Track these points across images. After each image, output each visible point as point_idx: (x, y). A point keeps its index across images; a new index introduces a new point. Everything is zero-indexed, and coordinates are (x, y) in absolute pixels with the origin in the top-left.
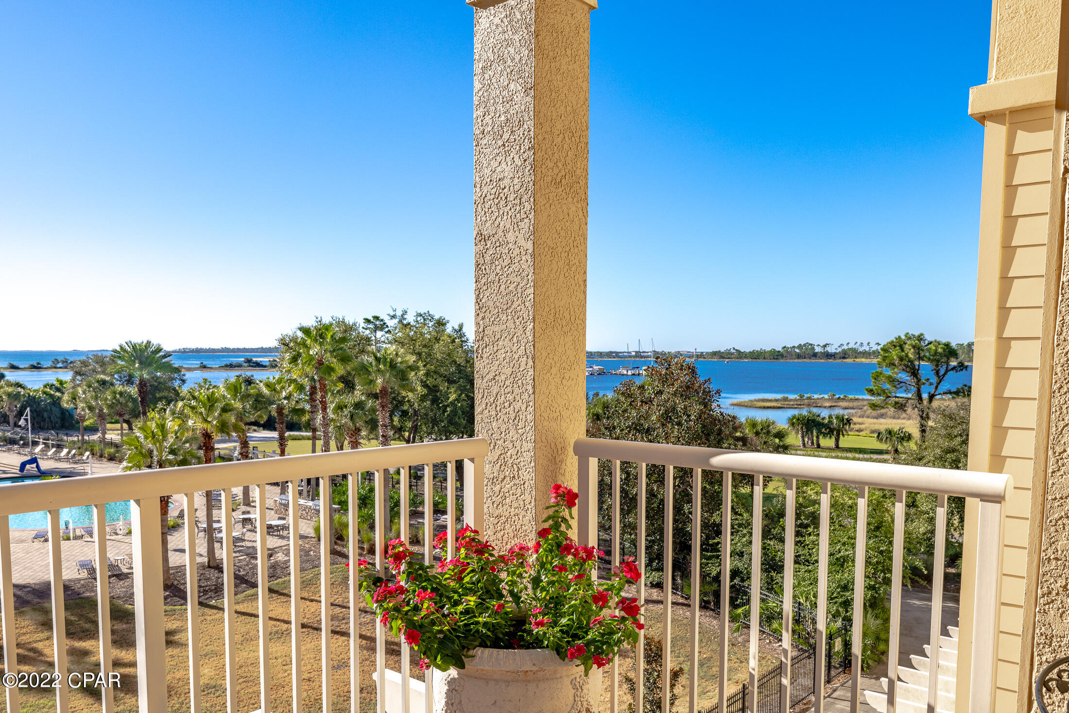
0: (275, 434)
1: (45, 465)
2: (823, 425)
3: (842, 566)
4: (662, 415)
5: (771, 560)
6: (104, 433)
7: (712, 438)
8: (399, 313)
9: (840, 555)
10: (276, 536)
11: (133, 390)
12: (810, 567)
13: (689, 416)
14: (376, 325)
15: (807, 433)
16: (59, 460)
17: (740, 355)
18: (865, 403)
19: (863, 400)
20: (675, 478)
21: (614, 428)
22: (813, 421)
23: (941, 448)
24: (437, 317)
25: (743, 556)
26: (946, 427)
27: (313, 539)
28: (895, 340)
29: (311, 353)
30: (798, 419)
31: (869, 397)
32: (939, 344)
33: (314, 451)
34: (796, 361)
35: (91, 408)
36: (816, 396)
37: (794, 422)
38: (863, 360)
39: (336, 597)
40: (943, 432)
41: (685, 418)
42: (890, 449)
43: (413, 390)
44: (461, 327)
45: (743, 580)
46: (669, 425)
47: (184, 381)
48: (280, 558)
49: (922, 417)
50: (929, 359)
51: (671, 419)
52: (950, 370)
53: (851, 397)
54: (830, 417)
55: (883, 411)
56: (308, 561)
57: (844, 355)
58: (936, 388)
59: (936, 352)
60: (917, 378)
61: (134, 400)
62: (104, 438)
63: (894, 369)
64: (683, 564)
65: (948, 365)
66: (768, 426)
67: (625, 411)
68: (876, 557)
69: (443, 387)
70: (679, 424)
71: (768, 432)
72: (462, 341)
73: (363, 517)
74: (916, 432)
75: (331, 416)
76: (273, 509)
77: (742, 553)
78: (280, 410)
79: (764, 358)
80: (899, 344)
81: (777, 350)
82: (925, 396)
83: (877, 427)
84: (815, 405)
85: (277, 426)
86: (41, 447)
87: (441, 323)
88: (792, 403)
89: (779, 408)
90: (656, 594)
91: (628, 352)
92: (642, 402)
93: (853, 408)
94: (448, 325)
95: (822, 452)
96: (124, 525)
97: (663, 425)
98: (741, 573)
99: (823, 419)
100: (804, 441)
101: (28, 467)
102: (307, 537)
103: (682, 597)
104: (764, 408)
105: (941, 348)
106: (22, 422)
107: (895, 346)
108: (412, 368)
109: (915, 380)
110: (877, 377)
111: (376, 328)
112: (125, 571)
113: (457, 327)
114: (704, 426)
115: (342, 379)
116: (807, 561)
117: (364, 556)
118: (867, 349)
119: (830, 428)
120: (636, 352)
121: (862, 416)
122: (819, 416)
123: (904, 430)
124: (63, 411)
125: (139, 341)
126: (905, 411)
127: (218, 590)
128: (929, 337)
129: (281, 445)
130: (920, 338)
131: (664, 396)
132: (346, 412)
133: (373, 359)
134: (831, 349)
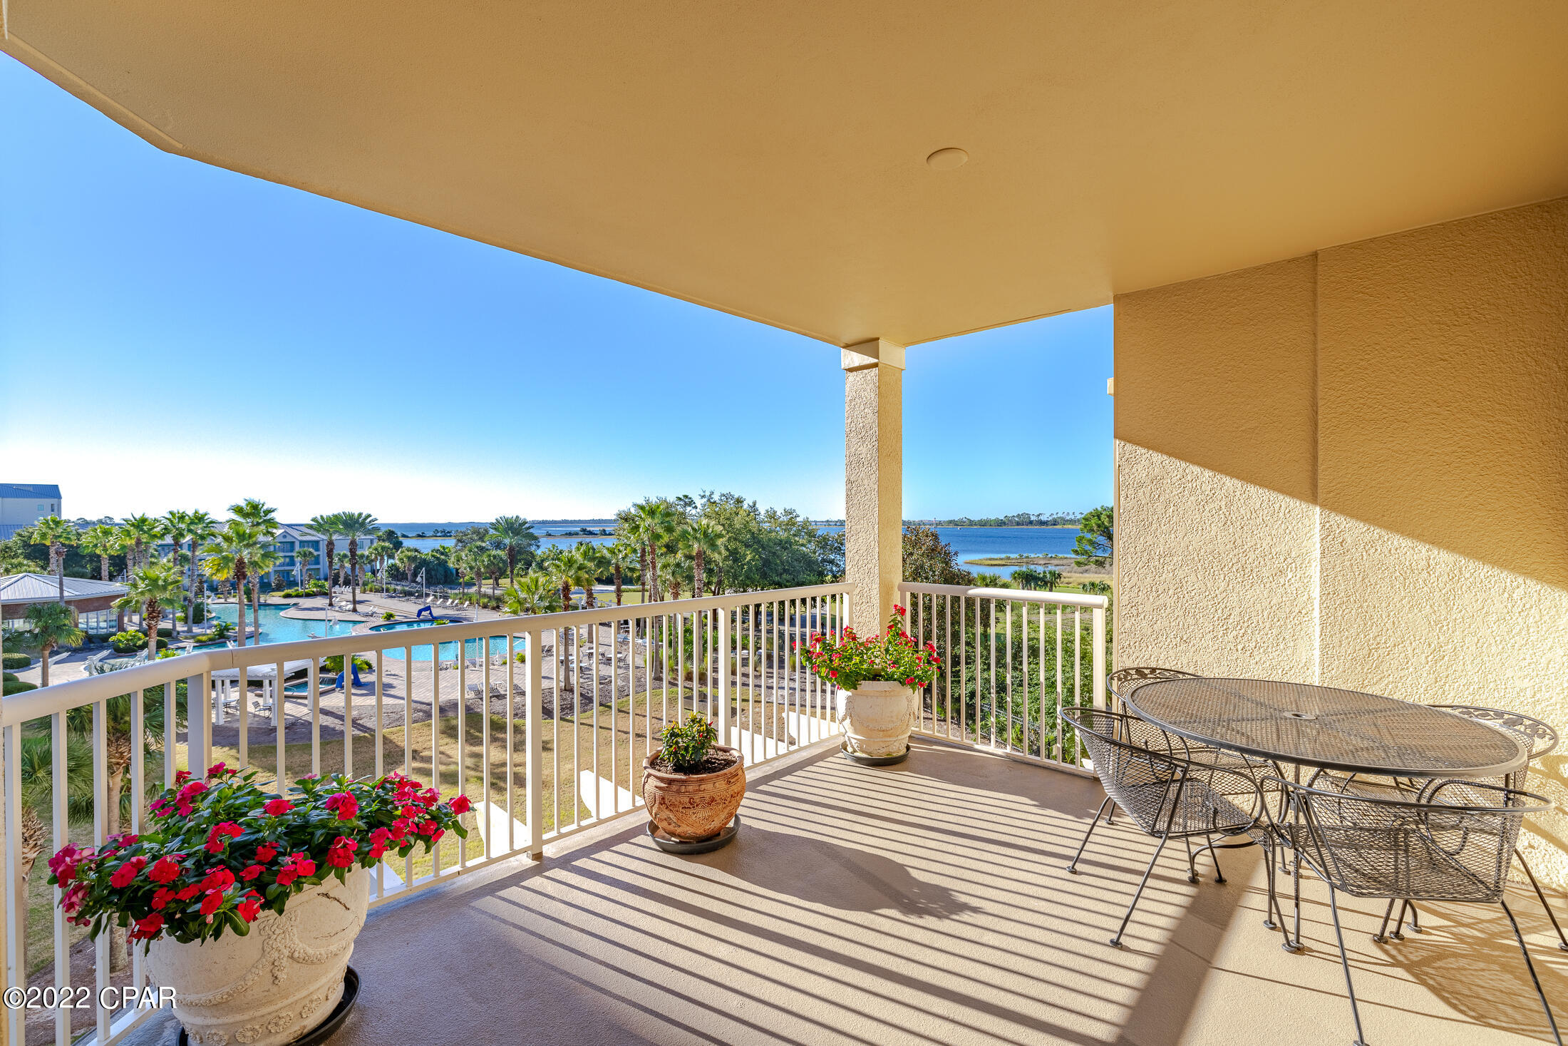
0: (613, 588)
1: (437, 612)
2: (1039, 579)
6: (480, 587)
8: (707, 494)
11: (502, 554)
13: (934, 572)
15: (1026, 585)
16: (446, 608)
17: (971, 523)
18: (1073, 561)
19: (1070, 558)
20: (924, 620)
22: (1031, 576)
24: (736, 496)
27: (643, 669)
29: (645, 524)
30: (1019, 574)
31: (1073, 556)
33: (643, 601)
35: (471, 568)
36: (1032, 556)
37: (1016, 576)
38: (1070, 526)
41: (931, 573)
43: (720, 553)
44: (755, 504)
47: (538, 547)
51: (920, 574)
53: (1060, 556)
54: (1045, 572)
55: (1087, 567)
56: (640, 686)
57: (1055, 523)
61: (504, 562)
62: (480, 591)
63: (1093, 534)
66: (996, 579)
69: (742, 550)
70: (927, 578)
71: (996, 584)
72: (755, 515)
75: (659, 573)
78: (617, 568)
79: (990, 526)
80: (1097, 515)
81: (1000, 519)
83: (1082, 580)
84: (1032, 563)
85: (615, 581)
86: (431, 598)
87: (739, 501)
88: (1013, 561)
89: (1004, 565)
93: (1062, 565)
94: (745, 503)
96: (500, 657)
99: (1039, 574)
101: (423, 613)
102: (639, 667)
104: (993, 565)
106: (419, 579)
107: (1094, 516)
108: (720, 536)
110: (1080, 541)
111: (686, 504)
112: (503, 693)
113: (751, 504)
115: (667, 546)
118: (1073, 518)
119: (1045, 581)
121: (1070, 572)
122: (1035, 571)
123: (1104, 583)
124: (447, 569)
125: (510, 516)
126: (1104, 567)
127: (571, 708)
129: (618, 595)
131: (915, 557)
132: (670, 570)
133: (690, 529)
134: (1043, 518)
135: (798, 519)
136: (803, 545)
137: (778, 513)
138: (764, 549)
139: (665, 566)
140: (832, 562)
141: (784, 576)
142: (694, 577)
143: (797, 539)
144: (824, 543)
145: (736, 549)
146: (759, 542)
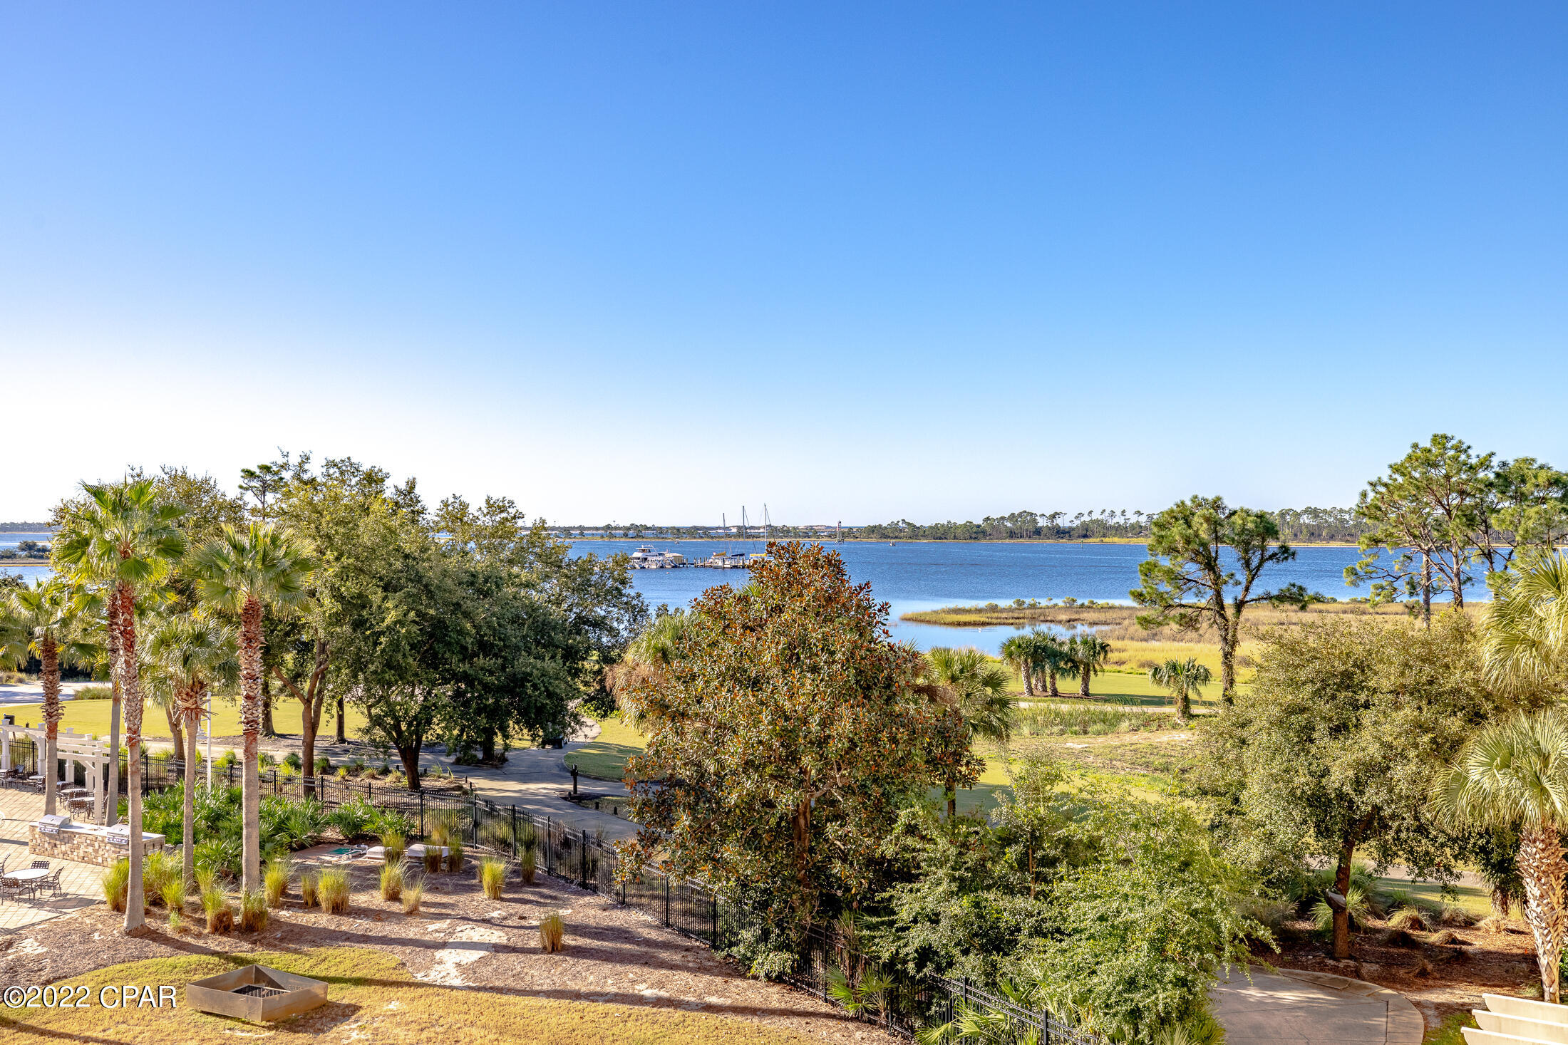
2: (1061, 655)
3: (1123, 940)
4: (782, 653)
5: (991, 928)
7: (876, 693)
8: (294, 460)
9: (1119, 919)
10: (25, 901)
12: (1064, 944)
13: (832, 653)
14: (264, 482)
15: (1034, 670)
17: (916, 532)
18: (1128, 614)
19: (1121, 608)
21: (694, 677)
22: (1044, 649)
23: (1281, 704)
24: (365, 467)
25: (937, 922)
26: (1285, 667)
27: (102, 906)
28: (1175, 508)
29: (107, 537)
30: (1019, 646)
31: (1134, 605)
32: (1249, 515)
34: (1007, 541)
36: (1044, 602)
37: (1012, 650)
38: (1116, 539)
39: (138, 1029)
40: (1282, 676)
41: (824, 657)
42: (1175, 695)
43: (315, 606)
44: (412, 485)
45: (939, 969)
46: (796, 672)
48: (28, 950)
49: (1225, 639)
50: (1233, 540)
51: (798, 659)
52: (1267, 559)
53: (1101, 602)
54: (1073, 641)
55: (1159, 629)
56: (87, 954)
57: (1085, 532)
58: (1247, 589)
59: (1243, 530)
60: (1214, 573)
63: (1176, 558)
64: (827, 937)
65: (1263, 549)
66: (973, 665)
67: (714, 644)
68: (1187, 922)
69: (376, 597)
70: (814, 669)
71: (974, 676)
72: (413, 512)
73: (208, 856)
74: (1217, 668)
76: (26, 844)
77: (937, 915)
79: (955, 538)
80: (1183, 515)
81: (975, 523)
82: (1228, 601)
83: (1148, 656)
84: (1042, 618)
87: (373, 479)
88: (1004, 615)
89: (984, 624)
90: (776, 997)
91: (725, 528)
92: (745, 627)
93: (1106, 623)
94: (388, 483)
95: (1062, 702)
97: (785, 671)
98: (936, 953)
99: (1061, 644)
100: (1029, 684)
102: (91, 902)
103: (826, 1000)
104: (959, 624)
105: (1252, 522)
107: (1177, 519)
109: (1212, 577)
110: (1148, 571)
111: (265, 488)
113: (403, 486)
114: (859, 672)
115: (174, 585)
116: (1058, 930)
117: (206, 937)
118: (1122, 522)
119: (1073, 661)
120: (739, 528)
121: (1120, 638)
122: (1053, 640)
123: (1196, 664)
126: (1197, 630)
128: (1231, 503)
129: (50, 715)
130: (1217, 505)
131: (786, 616)
132: (176, 652)
133: (227, 549)
134: (1063, 522)
135: (520, 523)
136: (528, 585)
137: (472, 509)
138: (431, 595)
139: (164, 642)
140: (599, 624)
141: (481, 661)
142: (238, 668)
143: (515, 570)
144: (581, 578)
145: (360, 596)
146: (419, 579)
